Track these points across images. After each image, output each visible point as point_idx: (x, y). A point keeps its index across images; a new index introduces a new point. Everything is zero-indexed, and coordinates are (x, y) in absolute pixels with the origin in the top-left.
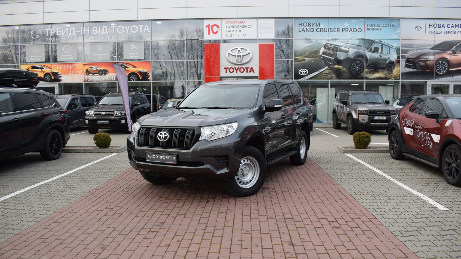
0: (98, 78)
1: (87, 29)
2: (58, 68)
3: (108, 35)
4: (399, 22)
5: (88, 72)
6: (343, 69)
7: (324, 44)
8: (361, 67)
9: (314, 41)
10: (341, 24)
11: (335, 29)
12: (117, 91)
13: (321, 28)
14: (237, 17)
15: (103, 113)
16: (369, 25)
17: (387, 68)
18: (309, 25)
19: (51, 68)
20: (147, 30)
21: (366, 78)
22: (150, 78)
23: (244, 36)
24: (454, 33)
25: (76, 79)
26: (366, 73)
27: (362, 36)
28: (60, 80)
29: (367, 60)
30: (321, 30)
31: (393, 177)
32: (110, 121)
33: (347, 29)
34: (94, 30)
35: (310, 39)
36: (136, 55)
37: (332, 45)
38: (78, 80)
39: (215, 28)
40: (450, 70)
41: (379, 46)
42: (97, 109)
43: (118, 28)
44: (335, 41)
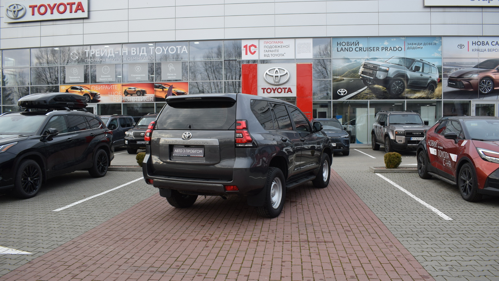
0: (136, 98)
1: (126, 50)
2: (97, 89)
3: (146, 56)
4: (441, 40)
5: (126, 93)
6: (383, 89)
7: (363, 63)
8: (401, 86)
9: (353, 60)
10: (380, 43)
11: (374, 48)
12: (155, 112)
13: (360, 48)
14: (274, 38)
15: (142, 134)
16: (409, 44)
17: (428, 87)
18: (348, 45)
19: (90, 88)
20: (184, 51)
21: (407, 98)
23: (282, 55)
25: (114, 99)
26: (407, 93)
27: (402, 54)
28: (99, 101)
29: (407, 79)
30: (360, 49)
31: (414, 193)
33: (387, 48)
34: (132, 51)
35: (349, 59)
36: (174, 76)
37: (372, 64)
38: (117, 101)
39: (252, 48)
40: (495, 88)
41: (420, 65)
42: (136, 130)
43: (156, 49)
44: (374, 60)
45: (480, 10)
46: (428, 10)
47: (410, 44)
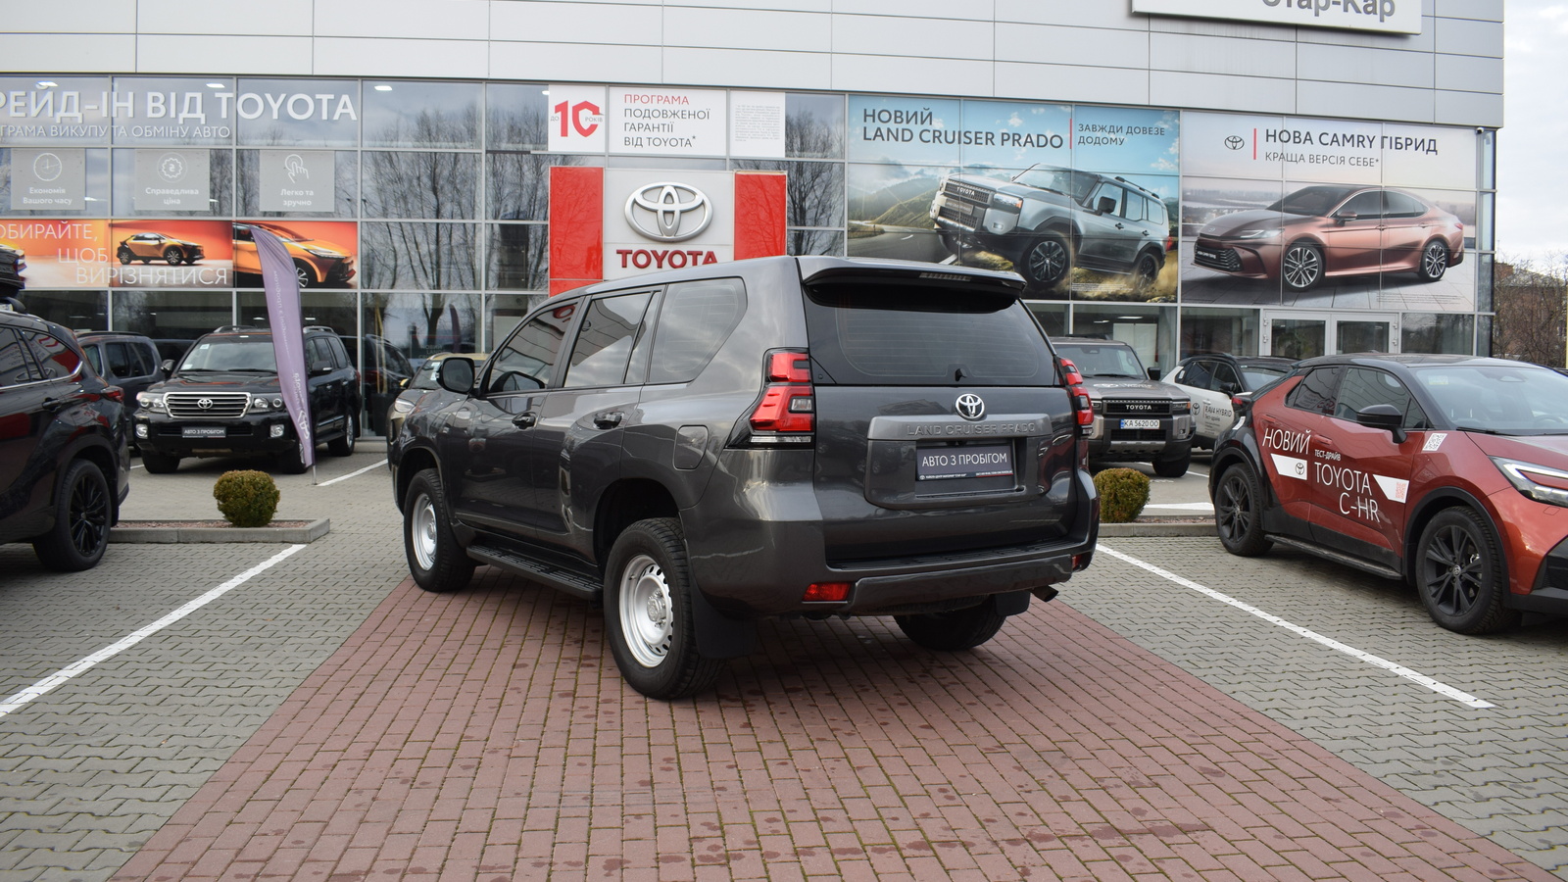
0: (162, 273)
1: (127, 101)
2: (13, 234)
3: (203, 122)
4: (1176, 121)
5: (126, 254)
6: (1003, 265)
7: (945, 182)
8: (1058, 259)
9: (913, 170)
10: (998, 121)
11: (979, 135)
12: (235, 324)
13: (934, 131)
14: (660, 82)
15: (205, 401)
16: (1084, 128)
17: (1139, 265)
18: (899, 120)
20: (345, 111)
21: (1075, 296)
22: (356, 279)
23: (684, 144)
24: (1339, 161)
25: (79, 275)
26: (1075, 281)
27: (1062, 159)
28: (22, 281)
29: (1077, 237)
30: (934, 137)
31: (1270, 610)
32: (231, 428)
33: (1017, 137)
34: (151, 105)
35: (900, 165)
36: (305, 198)
37: (970, 185)
38: (89, 280)
39: (585, 114)
40: (1327, 274)
41: (1115, 193)
42: (179, 386)
43: (242, 99)
44: (979, 174)
45: (1291, 35)
46: (1143, 24)
47: (1087, 127)
